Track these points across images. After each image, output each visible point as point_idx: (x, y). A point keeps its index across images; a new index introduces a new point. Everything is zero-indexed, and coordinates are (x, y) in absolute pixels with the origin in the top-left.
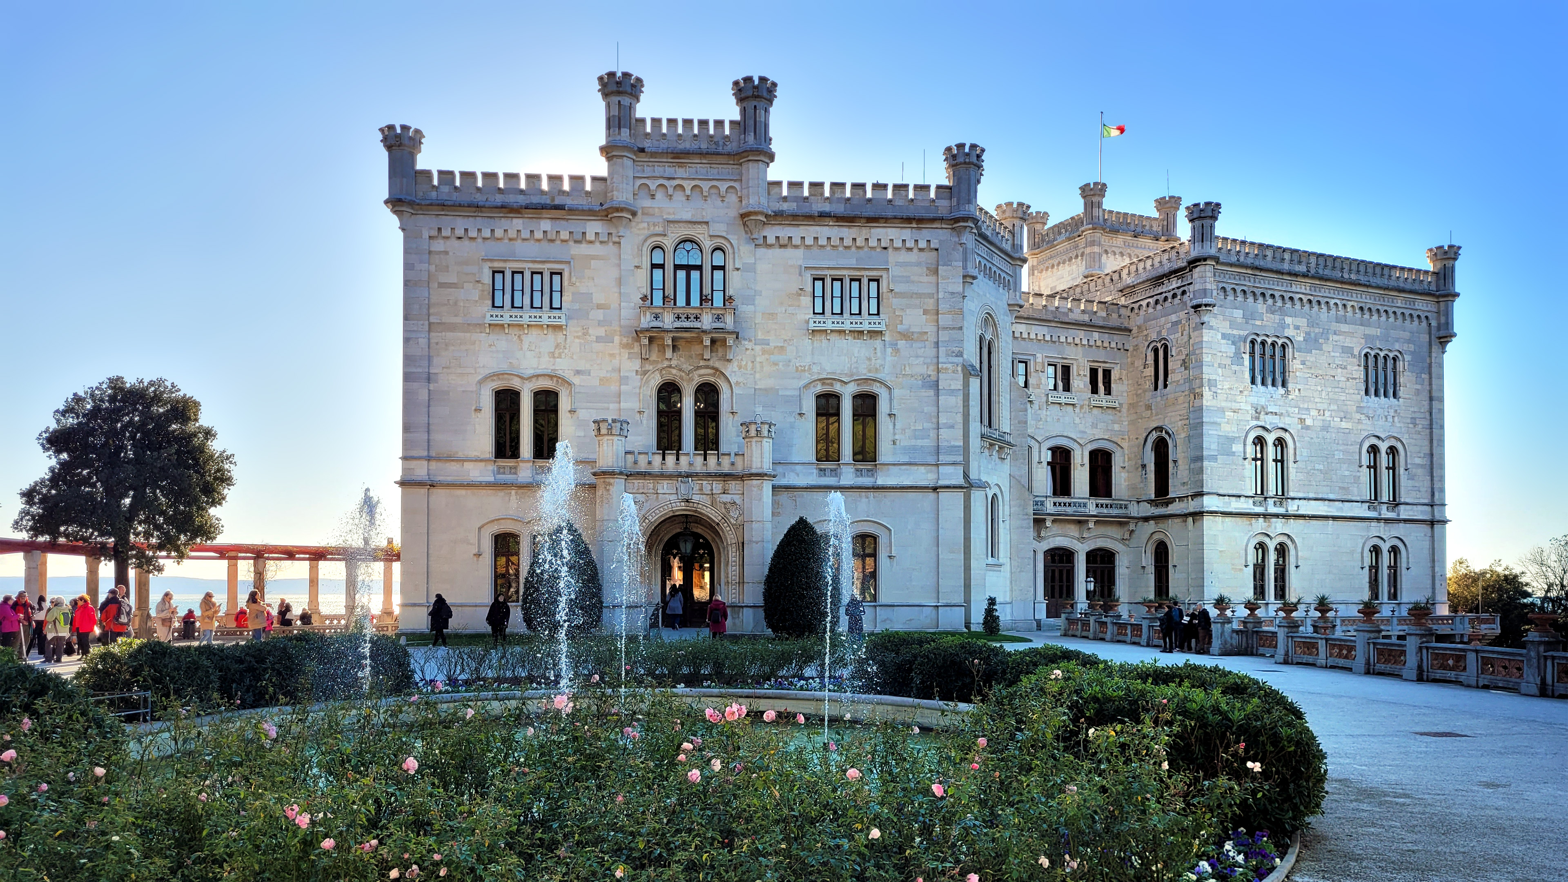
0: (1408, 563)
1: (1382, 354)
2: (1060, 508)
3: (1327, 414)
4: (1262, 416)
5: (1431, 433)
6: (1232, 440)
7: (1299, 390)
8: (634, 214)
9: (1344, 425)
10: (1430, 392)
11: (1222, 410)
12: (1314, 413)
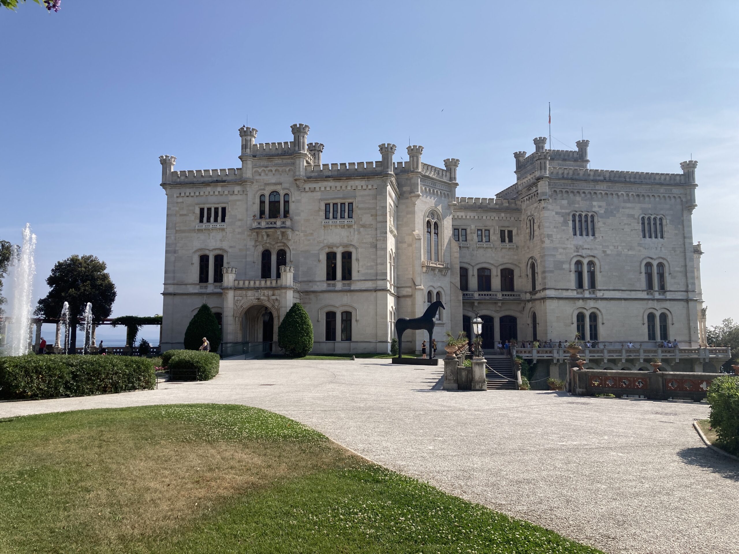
0: (672, 321)
1: (652, 217)
2: (482, 297)
3: (620, 248)
4: (580, 250)
5: (685, 255)
6: (563, 263)
7: (602, 237)
8: (253, 183)
9: (630, 253)
10: (684, 234)
11: (556, 249)
12: (611, 247)
